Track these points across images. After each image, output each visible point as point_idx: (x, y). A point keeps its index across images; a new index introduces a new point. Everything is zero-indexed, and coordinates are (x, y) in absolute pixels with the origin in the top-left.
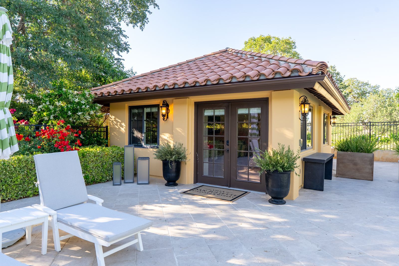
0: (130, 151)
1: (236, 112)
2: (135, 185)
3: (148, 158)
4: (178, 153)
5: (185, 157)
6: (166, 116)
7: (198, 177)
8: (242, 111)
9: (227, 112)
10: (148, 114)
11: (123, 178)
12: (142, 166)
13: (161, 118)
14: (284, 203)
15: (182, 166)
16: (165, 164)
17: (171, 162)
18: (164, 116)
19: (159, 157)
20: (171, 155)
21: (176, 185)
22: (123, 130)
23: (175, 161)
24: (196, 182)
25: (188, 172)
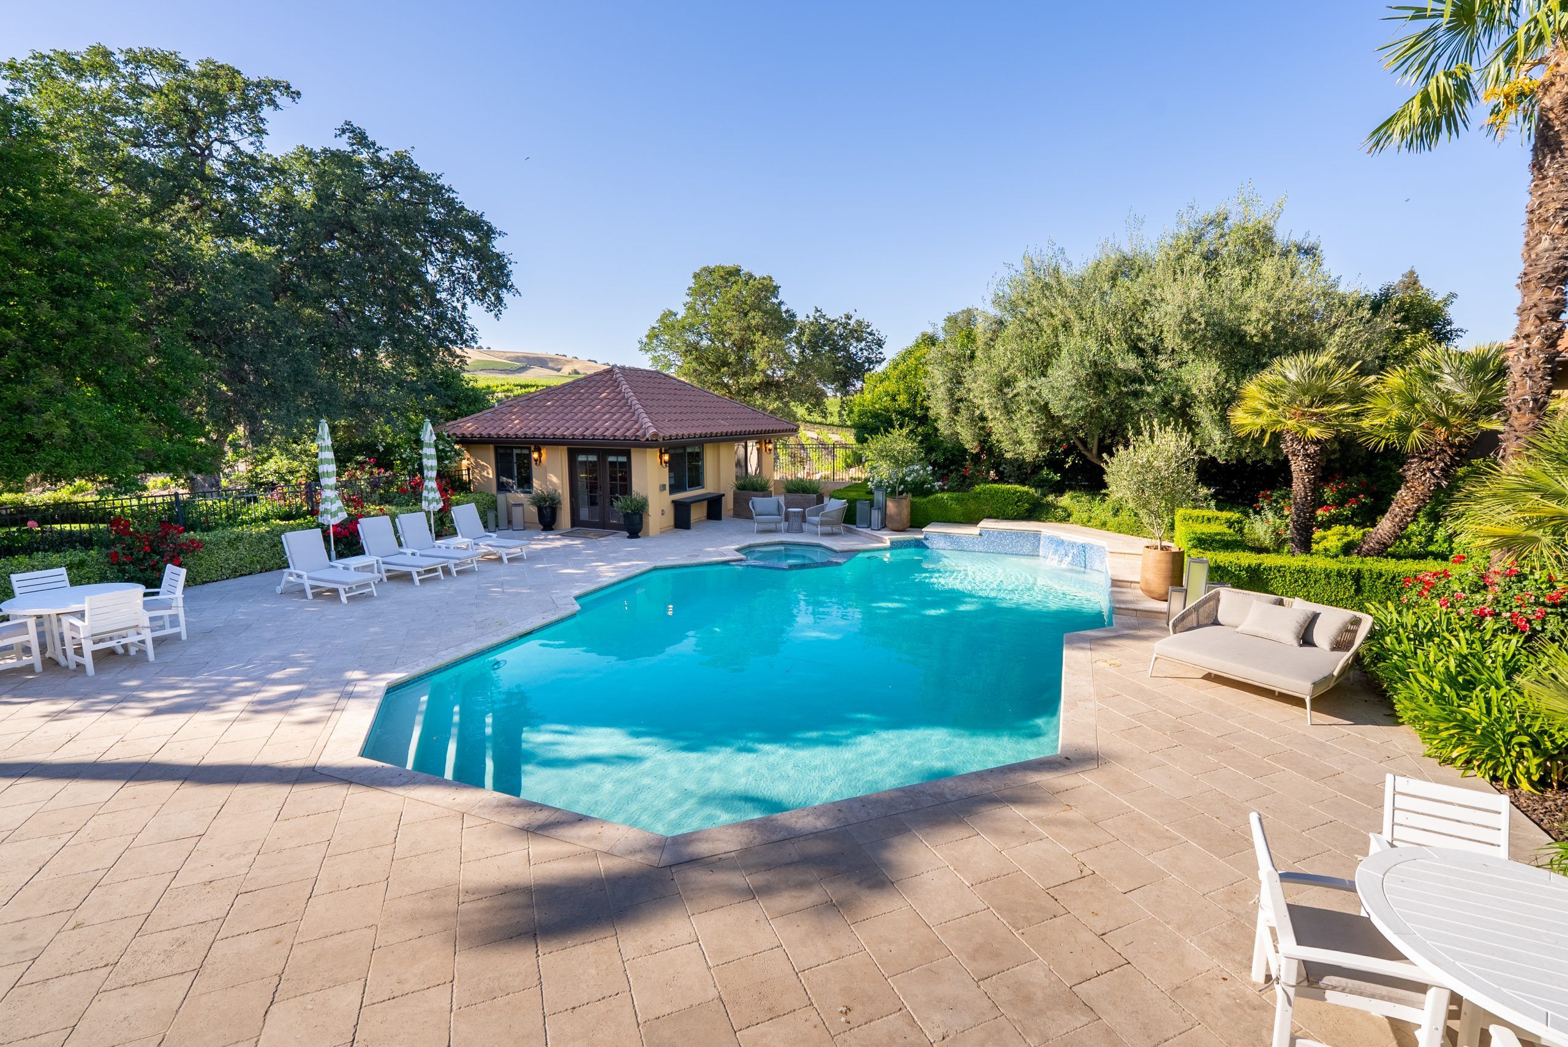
0: (501, 498)
1: (606, 459)
2: (510, 531)
3: (522, 505)
4: (553, 499)
5: (559, 503)
6: (538, 461)
7: (575, 522)
8: (612, 459)
9: (598, 458)
10: (517, 455)
11: (497, 526)
12: (517, 512)
13: (533, 462)
14: (639, 537)
15: (558, 512)
16: (540, 510)
17: (546, 508)
18: (536, 460)
19: (534, 504)
20: (546, 501)
21: (552, 529)
22: (491, 476)
23: (550, 507)
24: (573, 524)
25: (565, 516)
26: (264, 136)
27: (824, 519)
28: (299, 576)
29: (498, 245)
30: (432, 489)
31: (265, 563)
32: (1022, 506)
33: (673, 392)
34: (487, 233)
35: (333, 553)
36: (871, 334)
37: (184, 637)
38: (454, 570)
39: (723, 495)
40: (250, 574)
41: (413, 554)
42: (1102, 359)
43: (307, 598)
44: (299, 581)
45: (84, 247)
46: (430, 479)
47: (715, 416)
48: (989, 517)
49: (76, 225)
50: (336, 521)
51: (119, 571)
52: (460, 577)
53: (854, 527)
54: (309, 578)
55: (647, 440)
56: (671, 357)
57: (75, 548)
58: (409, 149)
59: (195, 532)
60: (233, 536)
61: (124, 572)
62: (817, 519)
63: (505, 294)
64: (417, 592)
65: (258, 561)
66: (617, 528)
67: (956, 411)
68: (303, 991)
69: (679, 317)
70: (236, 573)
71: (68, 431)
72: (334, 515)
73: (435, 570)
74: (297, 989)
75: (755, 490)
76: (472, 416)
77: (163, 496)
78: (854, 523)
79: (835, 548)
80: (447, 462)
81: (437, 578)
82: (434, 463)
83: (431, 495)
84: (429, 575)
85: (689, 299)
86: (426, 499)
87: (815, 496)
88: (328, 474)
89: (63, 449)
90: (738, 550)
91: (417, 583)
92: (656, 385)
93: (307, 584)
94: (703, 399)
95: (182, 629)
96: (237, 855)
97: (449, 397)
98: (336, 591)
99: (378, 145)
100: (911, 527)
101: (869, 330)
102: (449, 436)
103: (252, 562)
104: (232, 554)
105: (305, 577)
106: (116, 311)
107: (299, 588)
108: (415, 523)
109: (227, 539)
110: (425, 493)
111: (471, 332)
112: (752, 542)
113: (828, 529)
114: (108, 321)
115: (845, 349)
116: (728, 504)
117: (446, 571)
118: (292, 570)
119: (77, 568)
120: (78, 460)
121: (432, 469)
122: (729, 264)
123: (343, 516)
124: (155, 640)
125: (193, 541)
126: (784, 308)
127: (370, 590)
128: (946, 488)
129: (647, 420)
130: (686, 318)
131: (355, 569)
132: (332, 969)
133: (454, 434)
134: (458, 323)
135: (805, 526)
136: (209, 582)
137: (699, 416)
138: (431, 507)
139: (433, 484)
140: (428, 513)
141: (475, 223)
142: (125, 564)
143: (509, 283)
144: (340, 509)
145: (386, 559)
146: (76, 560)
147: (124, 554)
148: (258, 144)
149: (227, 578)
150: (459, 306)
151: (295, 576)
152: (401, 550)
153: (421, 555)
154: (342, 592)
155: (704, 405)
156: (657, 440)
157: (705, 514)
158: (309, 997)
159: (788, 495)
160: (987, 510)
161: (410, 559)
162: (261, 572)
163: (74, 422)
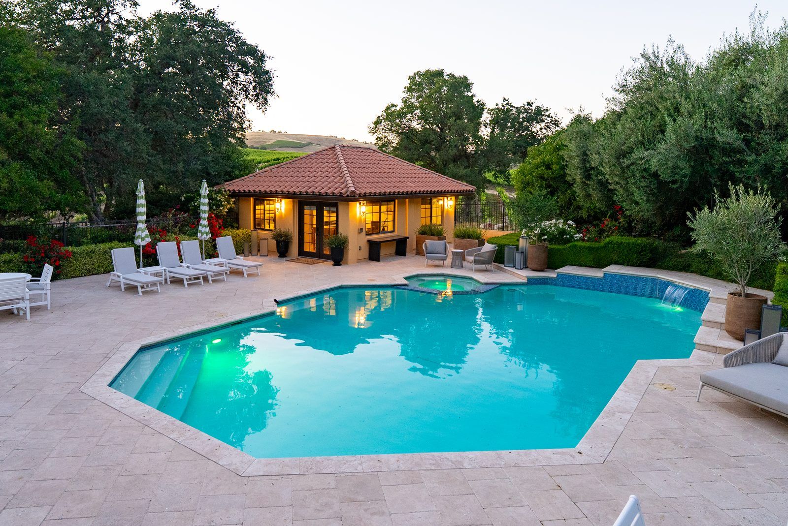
0: (254, 233)
1: (323, 208)
2: (258, 256)
3: (267, 238)
4: (286, 236)
5: (291, 238)
7: (302, 253)
9: (317, 208)
12: (263, 244)
13: (276, 210)
14: (341, 265)
15: (290, 244)
16: (278, 243)
17: (282, 242)
18: (278, 209)
19: (274, 238)
20: (281, 237)
21: (286, 256)
23: (284, 241)
24: (299, 255)
25: (294, 248)
26: (137, 6)
27: (477, 258)
28: (118, 276)
29: (268, 65)
30: (205, 225)
31: (106, 268)
32: (645, 255)
33: (377, 162)
34: (260, 58)
35: (141, 264)
36: (548, 116)
37: (49, 308)
38: (210, 279)
39: (408, 238)
40: (98, 274)
41: (188, 267)
42: (705, 134)
43: (121, 290)
44: (118, 279)
45: (28, 81)
46: (204, 219)
47: (405, 179)
48: (616, 263)
49: (22, 70)
50: (143, 243)
51: (27, 267)
52: (214, 284)
53: (502, 266)
54: (123, 278)
55: (348, 196)
56: (390, 138)
57: (9, 252)
58: (216, 8)
59: (71, 246)
60: (90, 250)
61: (30, 267)
62: (472, 258)
63: (269, 97)
64: (185, 292)
65: (102, 266)
66: (326, 258)
67: (588, 177)
68: (20, 506)
69: (398, 108)
70: (90, 273)
71: (7, 185)
72: (143, 239)
73: (198, 278)
74: (19, 504)
75: (433, 235)
76: (241, 178)
77: (57, 224)
78: (503, 263)
79: (481, 281)
80: (221, 208)
81: (199, 284)
82: (207, 208)
83: (204, 229)
84: (195, 281)
85: (406, 95)
86: (201, 232)
87: (477, 241)
88: (141, 214)
89: (5, 195)
90: (406, 278)
91: (186, 286)
92: (366, 157)
93: (122, 281)
94: (399, 167)
95: (48, 303)
96: (22, 429)
97: (229, 166)
98: (136, 287)
99: (197, 7)
100: (547, 268)
101: (547, 113)
102: (225, 191)
103: (99, 267)
104: (88, 260)
105: (121, 277)
106: (39, 117)
107: (118, 284)
108: (190, 246)
109: (86, 252)
110: (200, 228)
111: (248, 123)
112: (420, 273)
113: (483, 266)
114: (34, 123)
115: (527, 128)
116: (411, 244)
117: (206, 279)
118: (115, 272)
119: (8, 264)
120: (12, 202)
121: (205, 213)
122: (434, 68)
123: (149, 240)
124: (31, 308)
125: (67, 251)
126: (475, 99)
127: (156, 288)
128: (586, 238)
129: (350, 182)
130: (403, 109)
131: (151, 274)
132: (39, 498)
133: (229, 190)
134: (240, 117)
135: (464, 263)
136: (75, 277)
137: (393, 179)
138: (203, 237)
139: (205, 222)
140: (201, 241)
141: (253, 51)
142: (31, 263)
143: (272, 90)
144: (147, 236)
145: (171, 270)
146: (8, 258)
147: (31, 257)
148: (134, 12)
149: (85, 276)
150: (241, 106)
151: (117, 276)
152: (181, 264)
153: (193, 268)
154: (139, 288)
155: (399, 171)
156: (354, 196)
157: (394, 251)
158: (22, 509)
159: (457, 239)
160: (615, 257)
161: (185, 271)
162: (103, 273)
163: (11, 180)
